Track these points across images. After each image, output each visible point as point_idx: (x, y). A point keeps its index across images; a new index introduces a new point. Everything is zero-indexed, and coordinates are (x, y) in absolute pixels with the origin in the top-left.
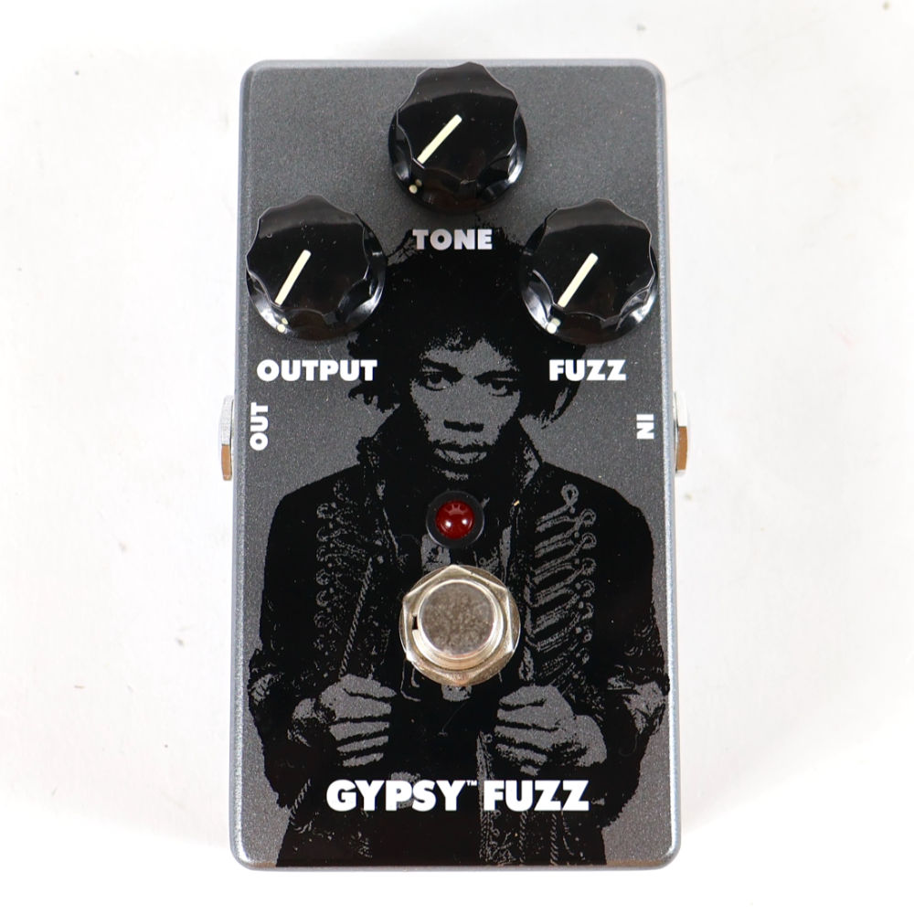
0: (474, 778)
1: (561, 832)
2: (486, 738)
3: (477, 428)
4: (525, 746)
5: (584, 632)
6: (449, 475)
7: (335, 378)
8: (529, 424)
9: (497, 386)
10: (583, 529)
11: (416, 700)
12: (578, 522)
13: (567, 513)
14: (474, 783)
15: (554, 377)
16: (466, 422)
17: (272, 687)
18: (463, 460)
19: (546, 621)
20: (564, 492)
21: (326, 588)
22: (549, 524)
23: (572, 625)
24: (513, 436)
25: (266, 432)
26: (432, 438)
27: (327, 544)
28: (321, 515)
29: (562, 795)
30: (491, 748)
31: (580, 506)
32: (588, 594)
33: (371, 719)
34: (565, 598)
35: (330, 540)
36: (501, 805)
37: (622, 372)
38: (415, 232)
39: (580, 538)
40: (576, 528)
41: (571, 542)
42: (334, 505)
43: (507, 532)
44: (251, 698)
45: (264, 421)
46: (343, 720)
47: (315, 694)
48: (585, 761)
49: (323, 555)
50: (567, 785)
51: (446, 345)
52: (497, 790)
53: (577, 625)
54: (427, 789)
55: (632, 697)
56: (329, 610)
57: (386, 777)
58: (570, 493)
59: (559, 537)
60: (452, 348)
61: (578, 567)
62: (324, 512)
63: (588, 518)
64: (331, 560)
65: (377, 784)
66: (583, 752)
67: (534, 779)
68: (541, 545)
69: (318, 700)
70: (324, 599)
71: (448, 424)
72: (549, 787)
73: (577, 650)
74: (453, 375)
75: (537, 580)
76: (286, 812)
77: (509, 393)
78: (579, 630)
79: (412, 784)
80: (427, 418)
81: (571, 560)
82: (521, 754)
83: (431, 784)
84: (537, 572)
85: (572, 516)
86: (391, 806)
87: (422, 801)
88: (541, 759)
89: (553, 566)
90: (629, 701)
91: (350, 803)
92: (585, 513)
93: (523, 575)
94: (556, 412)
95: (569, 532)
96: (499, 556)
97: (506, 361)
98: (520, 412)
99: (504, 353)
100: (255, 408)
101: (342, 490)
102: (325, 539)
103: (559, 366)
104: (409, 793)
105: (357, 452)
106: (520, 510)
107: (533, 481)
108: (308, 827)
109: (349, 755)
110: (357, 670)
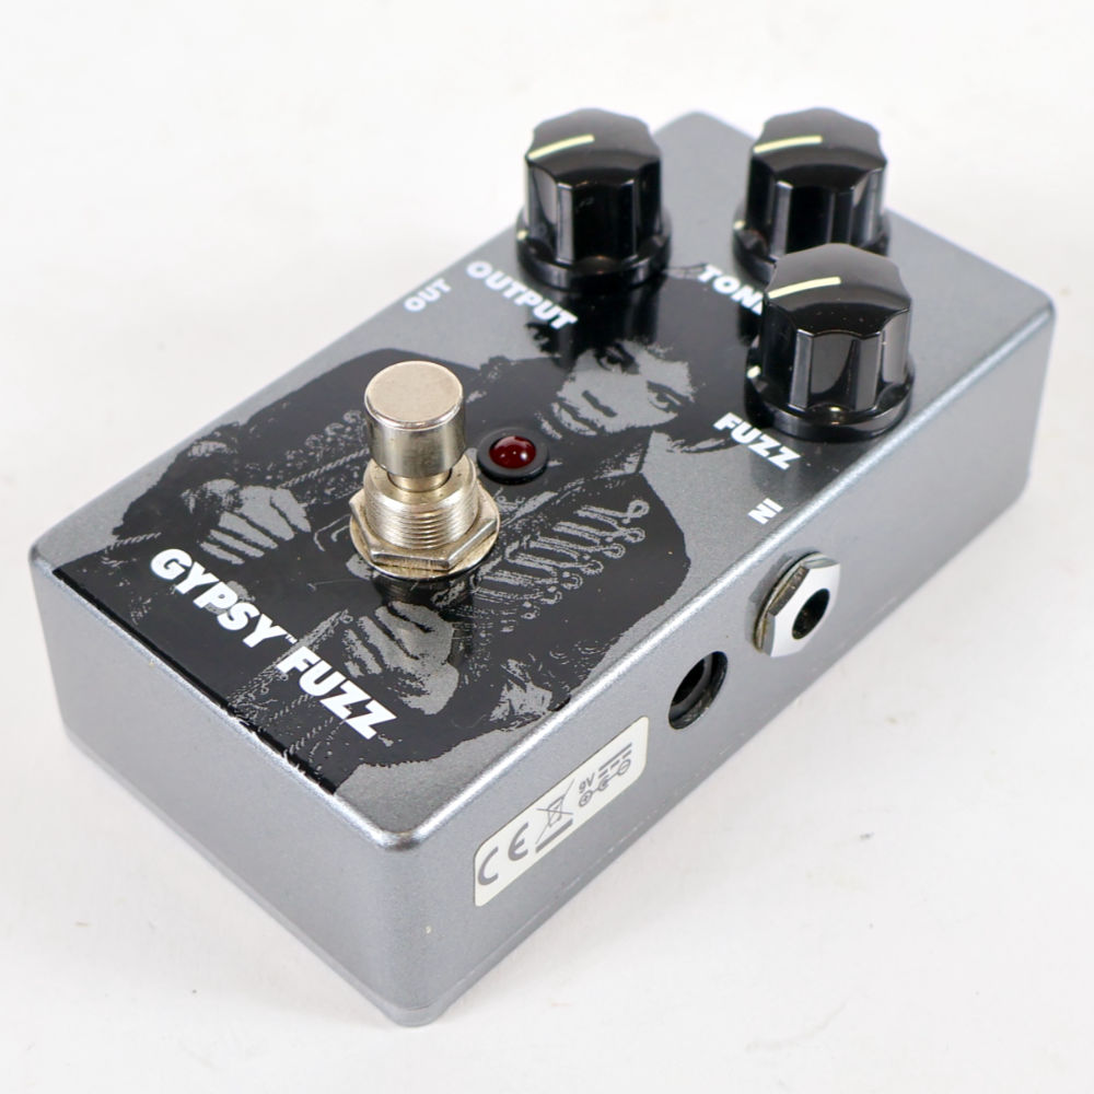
0: (298, 636)
2: (345, 617)
3: (609, 412)
4: (374, 650)
5: (531, 610)
6: (546, 426)
7: (530, 309)
8: (658, 441)
9: (661, 398)
10: (619, 540)
11: (321, 548)
12: (622, 532)
13: (619, 521)
14: (293, 640)
15: (720, 425)
16: (603, 402)
17: (216, 455)
18: (569, 425)
19: (504, 577)
20: (633, 505)
21: (346, 424)
22: (593, 516)
23: (526, 597)
24: (636, 439)
25: (428, 302)
26: (560, 394)
29: (358, 709)
30: (340, 629)
31: (634, 523)
32: (568, 586)
33: (266, 533)
34: (543, 574)
36: (296, 674)
37: (787, 462)
38: (709, 267)
39: (609, 544)
40: (615, 535)
41: (597, 541)
43: (546, 496)
44: (189, 449)
45: (437, 295)
46: (242, 516)
47: (243, 480)
48: (413, 702)
50: (374, 706)
51: (649, 347)
52: (306, 661)
53: (531, 601)
54: (247, 614)
55: (516, 687)
56: (329, 440)
57: (224, 578)
58: (638, 508)
59: (593, 530)
60: (652, 352)
61: (582, 561)
63: (635, 536)
65: (211, 578)
66: (419, 693)
67: (349, 677)
68: (568, 524)
69: (241, 488)
70: (335, 430)
71: (586, 395)
72: (355, 694)
73: (506, 617)
74: (630, 368)
75: (533, 544)
76: (112, 541)
77: (666, 410)
78: (528, 605)
79: (239, 601)
80: (573, 379)
81: (582, 553)
82: (361, 651)
83: (254, 612)
84: (540, 539)
85: (621, 524)
86: (201, 602)
87: (231, 618)
88: (375, 668)
89: (561, 546)
90: (510, 688)
91: (171, 573)
92: (635, 530)
93: (525, 531)
94: (693, 448)
95: (604, 533)
96: (519, 506)
97: (690, 390)
98: (660, 428)
99: (694, 382)
100: (440, 284)
103: (733, 422)
104: (229, 605)
105: (486, 361)
106: (578, 489)
107: (615, 478)
108: (115, 564)
109: (216, 542)
110: (298, 492)
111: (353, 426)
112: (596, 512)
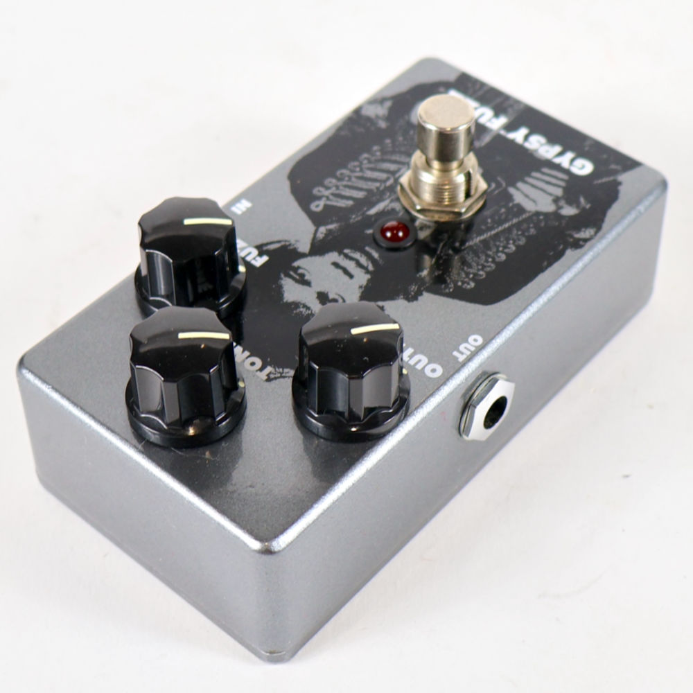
0: (500, 134)
3: (336, 265)
6: (376, 255)
8: (304, 247)
9: (302, 276)
10: (327, 188)
11: (499, 179)
12: (327, 193)
13: (329, 200)
15: (265, 258)
16: (340, 272)
18: (361, 256)
19: (392, 167)
20: (320, 209)
21: (503, 252)
22: (344, 201)
24: (318, 248)
25: (467, 341)
26: (368, 276)
28: (472, 285)
31: (319, 198)
38: (266, 378)
39: (334, 186)
40: (330, 191)
41: (341, 188)
42: (460, 284)
43: (373, 211)
44: (596, 233)
45: (462, 348)
47: (556, 215)
49: (489, 266)
51: (310, 312)
52: (492, 123)
54: (531, 144)
56: (511, 242)
58: (317, 206)
59: (344, 193)
60: (308, 308)
61: (349, 177)
62: (468, 284)
63: (319, 191)
64: (487, 261)
68: (358, 197)
69: (556, 210)
70: (509, 248)
71: (351, 276)
77: (299, 268)
80: (361, 287)
81: (350, 181)
85: (327, 197)
86: (558, 148)
87: (538, 141)
91: (580, 162)
92: (319, 194)
94: (283, 243)
95: (337, 192)
96: (388, 206)
98: (303, 255)
99: (280, 287)
100: (461, 358)
101: (447, 287)
102: (481, 273)
103: (256, 261)
104: (542, 148)
105: (420, 298)
106: (354, 217)
107: (332, 223)
108: (613, 167)
109: (562, 180)
110: (520, 210)
111: (498, 251)
112: (342, 203)
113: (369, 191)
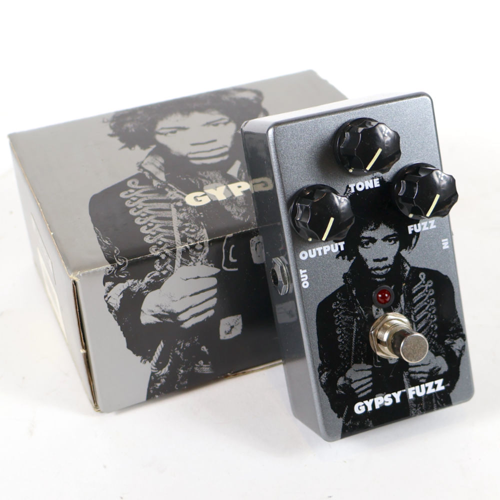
0: (404, 389)
1: (436, 399)
2: (406, 374)
3: (385, 259)
4: (420, 372)
5: (434, 326)
6: (378, 280)
7: (330, 252)
8: (404, 253)
9: (390, 241)
10: (429, 288)
11: (380, 367)
12: (427, 286)
13: (422, 284)
14: (404, 390)
15: (410, 232)
16: (381, 258)
17: (328, 376)
18: (382, 273)
19: (420, 326)
20: (420, 276)
21: (341, 334)
22: (416, 290)
23: (429, 324)
24: (399, 259)
25: (307, 280)
26: (369, 267)
27: (338, 318)
28: (334, 307)
29: (435, 386)
30: (409, 377)
31: (426, 280)
32: (434, 312)
33: (365, 378)
34: (425, 316)
35: (339, 316)
36: (415, 396)
37: (434, 225)
38: (350, 186)
39: (428, 292)
40: (426, 288)
41: (425, 294)
42: (338, 302)
43: (402, 297)
44: (321, 382)
45: (306, 276)
46: (355, 381)
47: (343, 374)
48: (441, 372)
49: (338, 322)
50: (436, 382)
51: (369, 229)
52: (413, 391)
53: (432, 324)
54: (389, 397)
55: (453, 345)
56: (343, 342)
57: (374, 397)
58: (422, 276)
59: (421, 293)
60: (371, 230)
61: (429, 303)
62: (335, 305)
63: (430, 284)
64: (341, 323)
65: (371, 400)
66: (439, 369)
67: (424, 383)
68: (415, 298)
69: (345, 376)
70: (341, 338)
71: (375, 260)
72: (430, 384)
73: (432, 334)
74: (373, 240)
75: (415, 311)
76: (341, 419)
77: (395, 243)
78: (432, 326)
79: (383, 397)
80: (366, 260)
81: (426, 301)
82: (419, 376)
83: (389, 395)
84: (415, 308)
85: (424, 284)
86: (377, 407)
87: (388, 402)
88: (426, 375)
90: (453, 346)
91: (363, 410)
92: (428, 282)
93: (410, 311)
94: (413, 246)
95: (424, 291)
96: (401, 306)
97: (392, 230)
98: (400, 249)
99: (391, 227)
100: (301, 272)
101: (340, 295)
102: (337, 316)
103: (412, 228)
104: (383, 400)
105: (343, 280)
106: (405, 287)
107: (408, 274)
108: (350, 422)
109: (360, 393)
110: (357, 362)
111: (342, 332)
113: (415, 305)
